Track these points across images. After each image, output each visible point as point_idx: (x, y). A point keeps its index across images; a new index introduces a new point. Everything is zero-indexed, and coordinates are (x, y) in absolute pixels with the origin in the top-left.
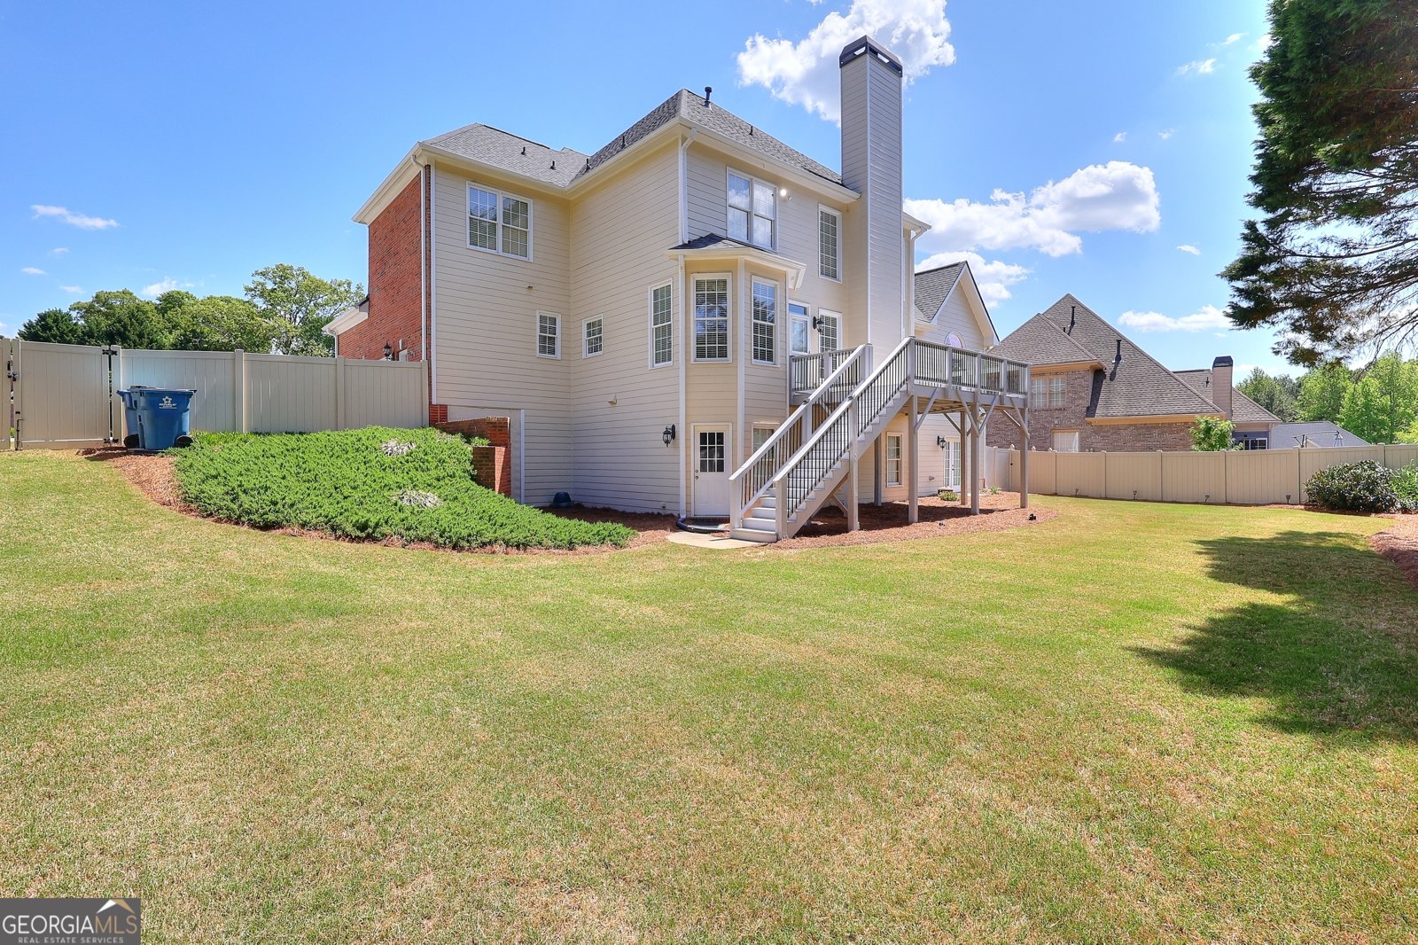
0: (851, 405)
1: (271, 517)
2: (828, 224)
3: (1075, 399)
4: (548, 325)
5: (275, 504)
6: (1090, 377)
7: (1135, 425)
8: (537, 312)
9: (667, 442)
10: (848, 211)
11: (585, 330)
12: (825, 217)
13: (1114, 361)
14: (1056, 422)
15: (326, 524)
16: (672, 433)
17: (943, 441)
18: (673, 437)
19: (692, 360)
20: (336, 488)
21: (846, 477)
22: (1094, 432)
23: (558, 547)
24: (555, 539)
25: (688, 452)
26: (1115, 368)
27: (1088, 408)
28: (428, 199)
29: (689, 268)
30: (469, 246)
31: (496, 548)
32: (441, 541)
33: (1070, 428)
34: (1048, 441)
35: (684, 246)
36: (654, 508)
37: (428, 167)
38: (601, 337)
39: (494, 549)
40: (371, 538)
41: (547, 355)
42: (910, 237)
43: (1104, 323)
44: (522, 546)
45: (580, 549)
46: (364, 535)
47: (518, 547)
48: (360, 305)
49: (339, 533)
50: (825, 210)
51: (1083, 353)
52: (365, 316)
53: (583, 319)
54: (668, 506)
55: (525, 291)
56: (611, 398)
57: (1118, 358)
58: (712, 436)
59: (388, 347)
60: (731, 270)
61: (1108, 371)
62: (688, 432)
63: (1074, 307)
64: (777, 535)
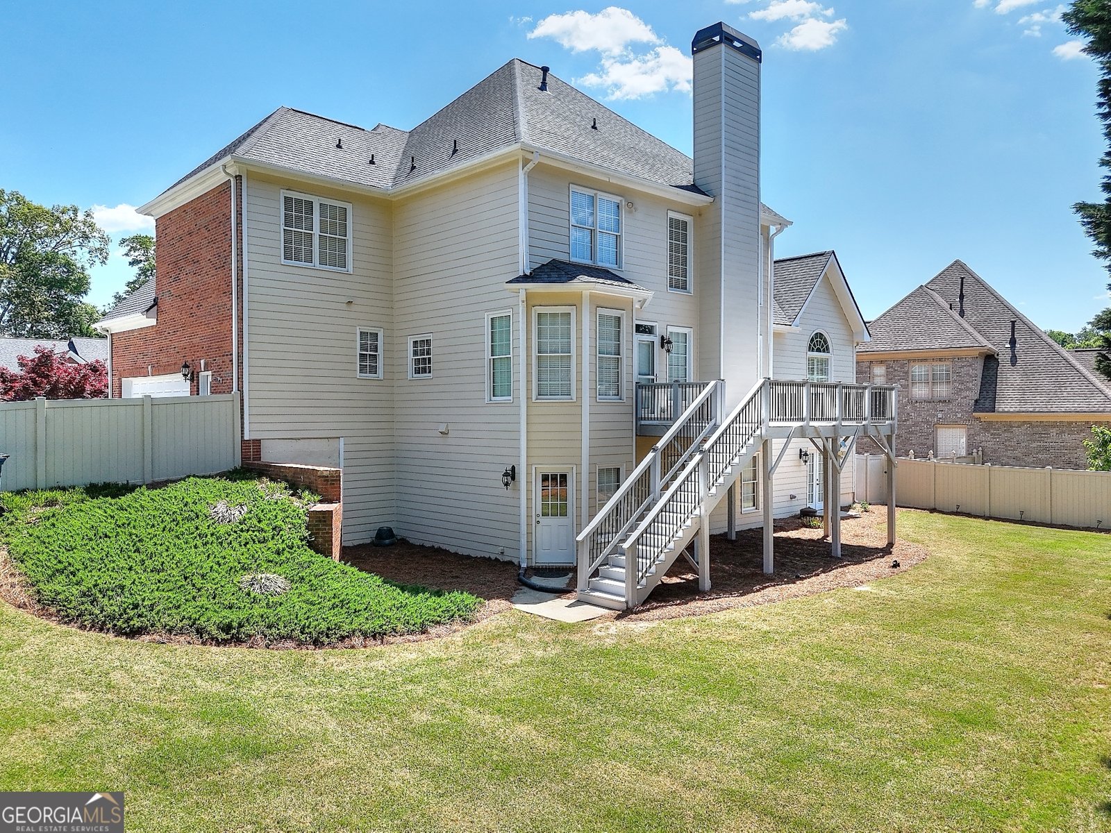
0: (701, 460)
1: (136, 623)
2: (678, 230)
3: (961, 390)
4: (369, 343)
5: (136, 606)
6: (979, 366)
7: (1030, 423)
8: (358, 328)
9: (507, 484)
10: (700, 215)
11: (411, 349)
12: (674, 224)
13: (1008, 346)
14: (940, 415)
15: (191, 627)
16: (512, 474)
17: (806, 455)
18: (513, 478)
19: (534, 399)
20: (186, 578)
21: (697, 533)
22: (984, 429)
23: (412, 632)
24: (408, 623)
25: (529, 492)
26: (1013, 352)
27: (976, 401)
28: (239, 213)
29: (530, 302)
30: (283, 261)
31: (357, 641)
32: (302, 637)
33: (955, 423)
34: (930, 437)
35: (525, 279)
36: (492, 552)
37: (238, 178)
38: (429, 359)
39: (353, 642)
40: (238, 641)
41: (368, 375)
42: (768, 234)
43: (997, 298)
44: (378, 635)
45: (433, 631)
46: (229, 636)
47: (374, 637)
48: (147, 311)
49: (206, 636)
50: (672, 215)
51: (971, 337)
52: (153, 322)
53: (409, 337)
54: (507, 552)
55: (344, 306)
56: (443, 428)
57: (1013, 342)
58: (554, 477)
59: (186, 366)
60: (575, 303)
61: (1000, 358)
62: (530, 474)
63: (963, 278)
64: (627, 602)
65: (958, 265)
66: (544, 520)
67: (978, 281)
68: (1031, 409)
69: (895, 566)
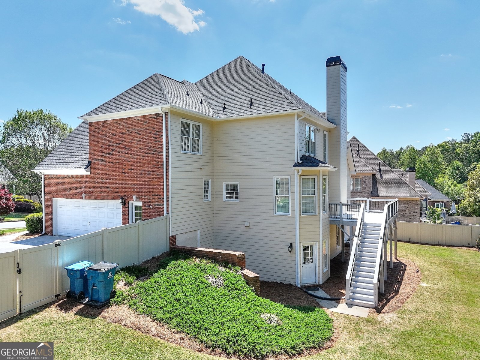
2: (325, 138)
3: (366, 188)
4: (206, 185)
6: (371, 179)
9: (290, 252)
10: (330, 132)
11: (224, 188)
13: (378, 171)
18: (292, 248)
19: (301, 214)
25: (300, 254)
26: (381, 173)
27: (371, 192)
28: (167, 130)
30: (181, 151)
35: (298, 164)
36: (279, 280)
37: (167, 113)
38: (237, 193)
41: (206, 200)
50: (325, 133)
51: (369, 168)
52: (89, 173)
53: (224, 183)
54: (287, 280)
55: (199, 170)
56: (247, 224)
57: (380, 170)
58: (308, 247)
59: (122, 198)
60: (316, 174)
61: (376, 175)
62: (300, 247)
63: (359, 144)
64: (375, 304)
65: (354, 137)
66: (305, 265)
68: (391, 196)
69: (417, 272)
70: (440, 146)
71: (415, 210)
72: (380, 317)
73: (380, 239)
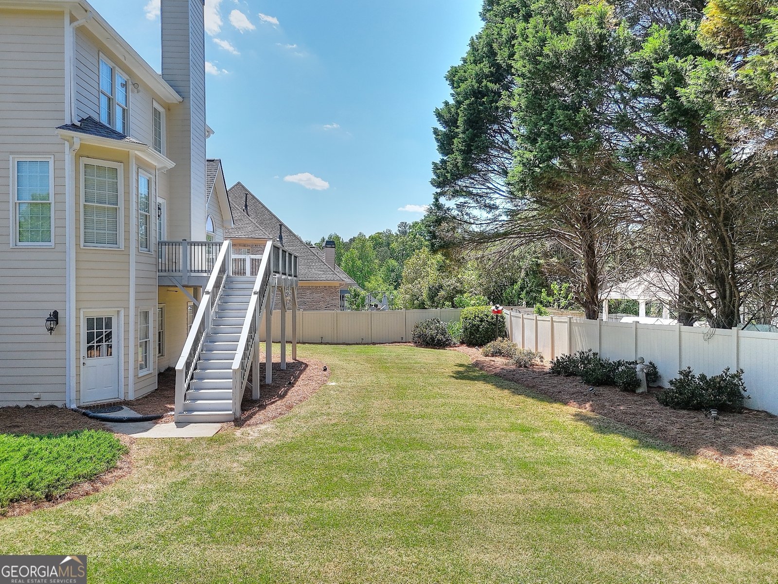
2: (156, 117)
9: (51, 329)
10: (169, 110)
13: (279, 240)
16: (55, 319)
18: (57, 323)
19: (82, 245)
29: (80, 151)
35: (74, 128)
50: (156, 105)
51: (262, 232)
54: (44, 397)
57: (281, 238)
58: (99, 321)
60: (121, 160)
62: (78, 318)
63: (247, 194)
64: (234, 414)
65: (239, 183)
66: (90, 362)
67: (254, 197)
69: (325, 370)
70: (372, 238)
71: (333, 302)
72: (238, 433)
73: (253, 293)
